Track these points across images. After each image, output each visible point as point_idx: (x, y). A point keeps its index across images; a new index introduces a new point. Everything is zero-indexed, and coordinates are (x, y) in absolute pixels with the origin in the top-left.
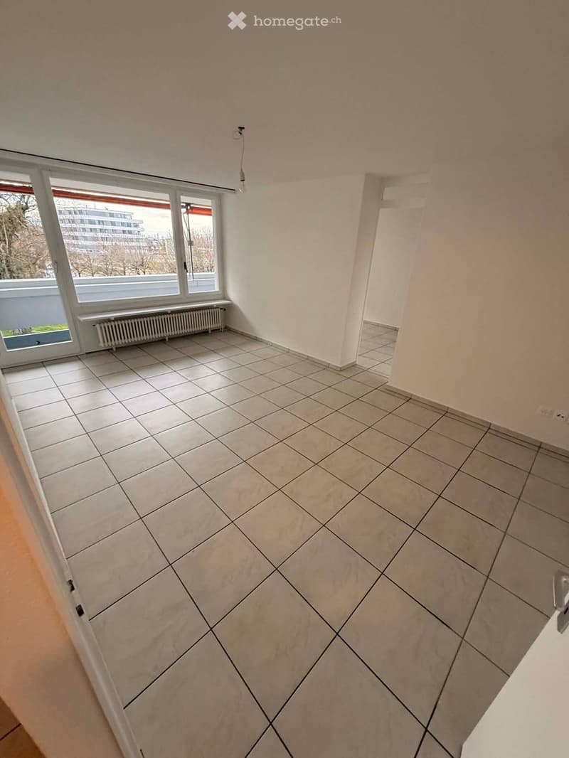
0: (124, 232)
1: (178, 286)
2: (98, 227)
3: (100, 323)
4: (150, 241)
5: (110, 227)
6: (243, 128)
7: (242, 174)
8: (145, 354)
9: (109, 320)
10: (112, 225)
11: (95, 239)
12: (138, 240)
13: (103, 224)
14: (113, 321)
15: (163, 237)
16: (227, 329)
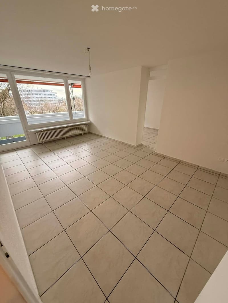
0: (49, 97)
1: (69, 117)
2: (38, 96)
3: (37, 133)
4: (59, 101)
5: (44, 96)
6: (89, 48)
7: (90, 67)
8: (57, 144)
9: (41, 131)
10: (44, 95)
11: (38, 101)
12: (55, 101)
13: (41, 95)
14: (43, 131)
15: (64, 99)
16: (90, 133)
